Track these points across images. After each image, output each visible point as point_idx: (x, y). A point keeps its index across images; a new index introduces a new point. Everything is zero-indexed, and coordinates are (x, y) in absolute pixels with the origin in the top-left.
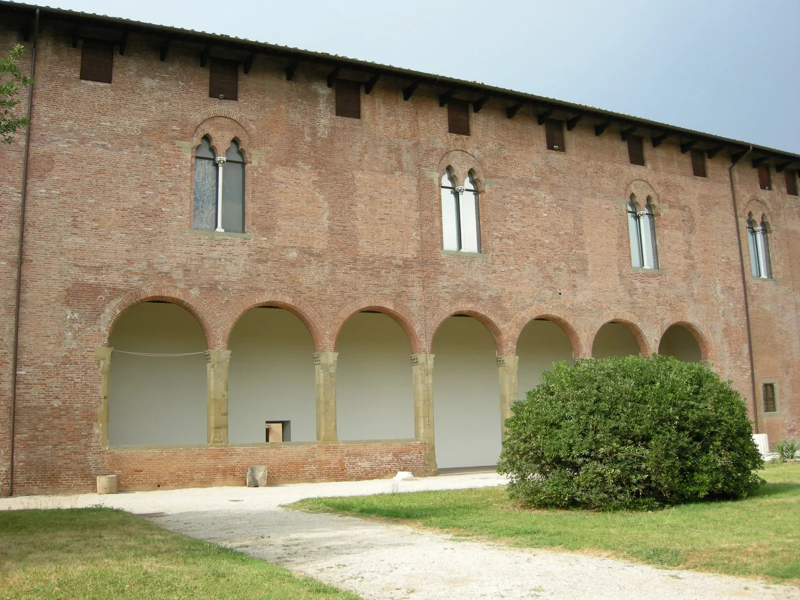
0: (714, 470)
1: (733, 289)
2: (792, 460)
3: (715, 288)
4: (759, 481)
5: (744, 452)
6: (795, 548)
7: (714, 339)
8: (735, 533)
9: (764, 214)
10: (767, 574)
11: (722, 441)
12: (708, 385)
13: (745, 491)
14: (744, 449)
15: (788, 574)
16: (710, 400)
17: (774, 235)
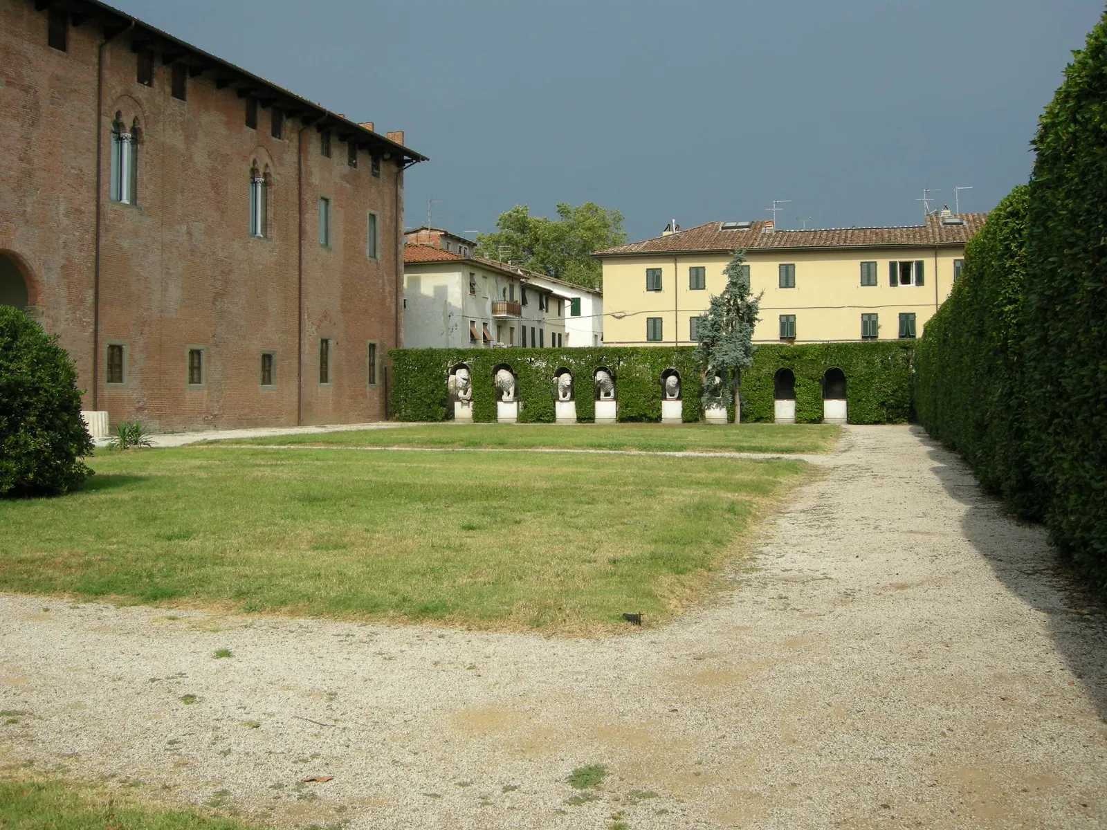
0: (24, 455)
1: (82, 212)
2: (136, 446)
3: (57, 208)
4: (85, 472)
5: (68, 432)
6: (117, 556)
7: (48, 278)
8: (43, 539)
9: (136, 118)
10: (78, 590)
11: (39, 415)
12: (25, 339)
13: (66, 485)
14: (67, 428)
15: (103, 589)
16: (27, 359)
17: (146, 147)
